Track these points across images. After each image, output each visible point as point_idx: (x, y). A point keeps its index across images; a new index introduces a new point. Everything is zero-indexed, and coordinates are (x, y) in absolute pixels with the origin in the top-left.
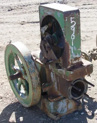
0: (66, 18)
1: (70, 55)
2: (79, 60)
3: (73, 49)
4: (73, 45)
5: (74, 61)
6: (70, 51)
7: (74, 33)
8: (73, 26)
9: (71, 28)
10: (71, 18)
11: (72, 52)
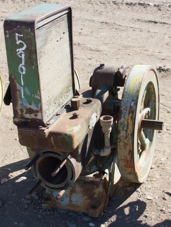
0: (7, 32)
1: (19, 100)
2: (36, 115)
3: (24, 91)
4: (23, 84)
5: (26, 113)
6: (18, 92)
7: (23, 64)
8: (20, 50)
9: (17, 53)
10: (17, 34)
11: (23, 97)
